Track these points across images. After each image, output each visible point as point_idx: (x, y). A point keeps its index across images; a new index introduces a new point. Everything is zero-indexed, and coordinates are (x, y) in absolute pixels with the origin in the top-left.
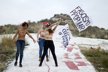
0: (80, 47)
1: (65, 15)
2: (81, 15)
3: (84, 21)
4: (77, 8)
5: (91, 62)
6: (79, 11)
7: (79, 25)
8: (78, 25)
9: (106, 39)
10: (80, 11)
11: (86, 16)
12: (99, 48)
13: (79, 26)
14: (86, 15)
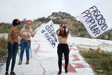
0: (78, 48)
1: (64, 13)
2: (96, 17)
3: (99, 24)
4: (92, 7)
5: (89, 64)
6: (94, 11)
7: (94, 29)
8: (92, 29)
9: (106, 39)
10: (96, 12)
11: (102, 18)
12: (99, 49)
13: (94, 31)
14: (102, 16)
